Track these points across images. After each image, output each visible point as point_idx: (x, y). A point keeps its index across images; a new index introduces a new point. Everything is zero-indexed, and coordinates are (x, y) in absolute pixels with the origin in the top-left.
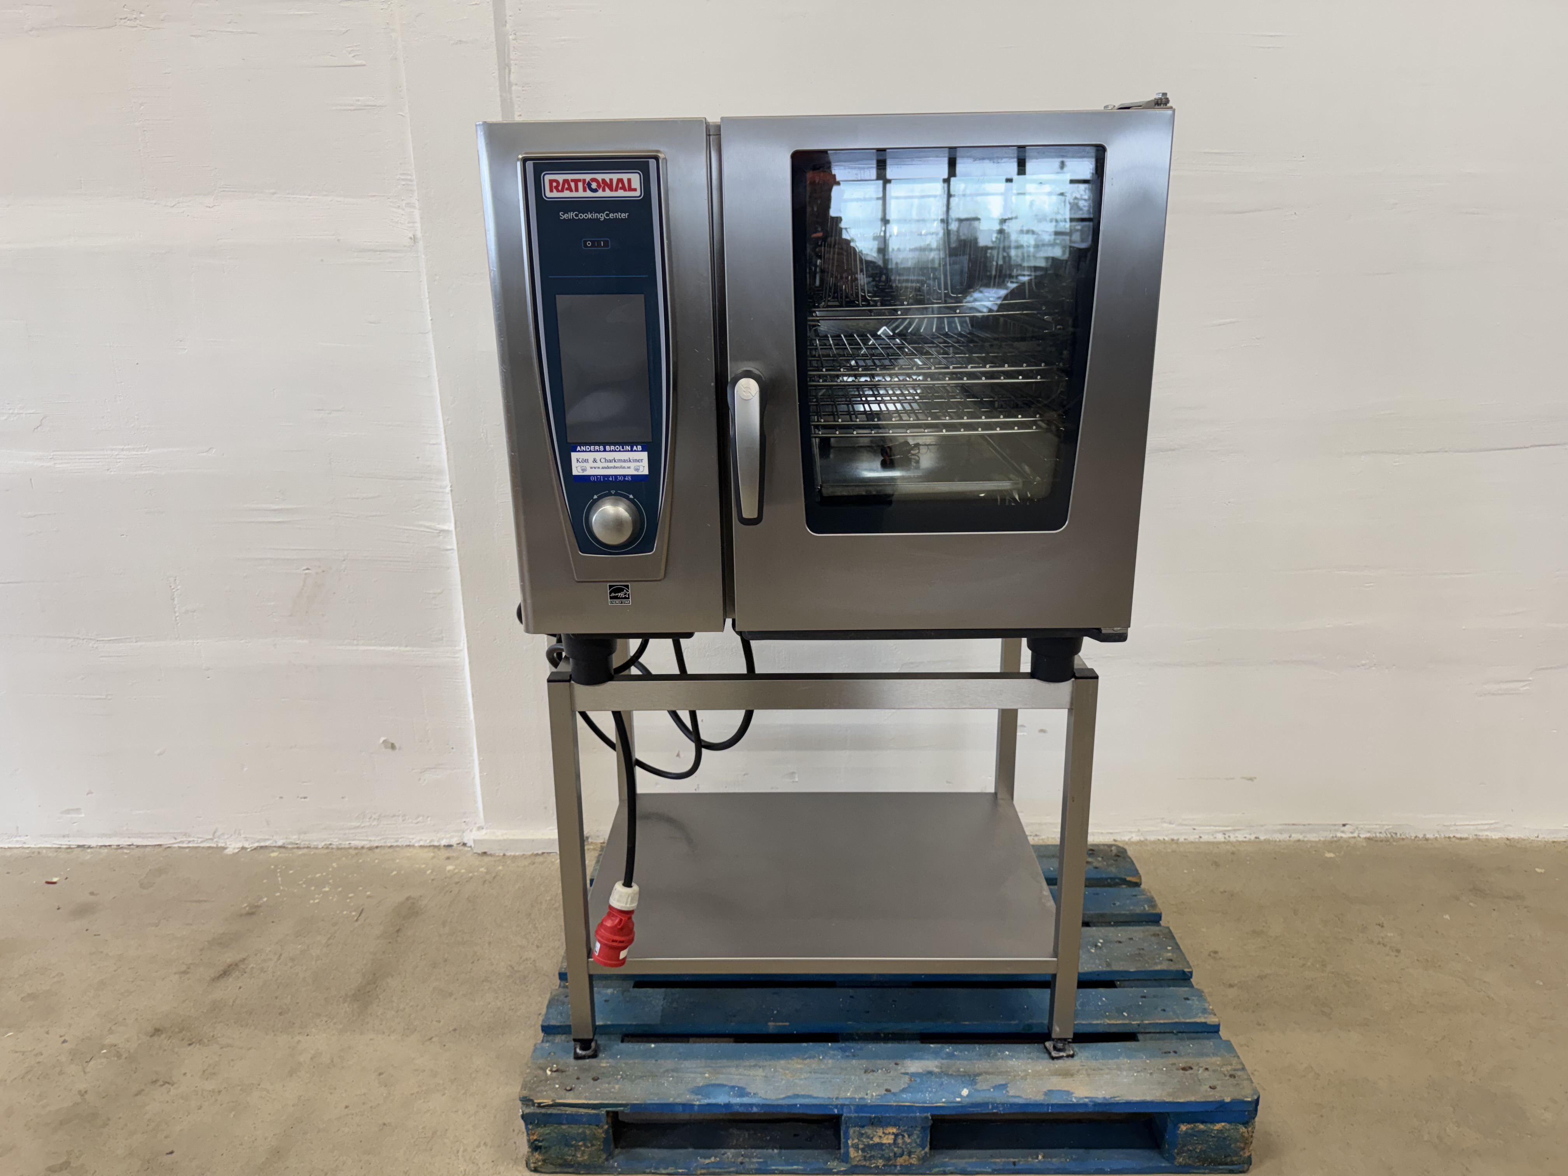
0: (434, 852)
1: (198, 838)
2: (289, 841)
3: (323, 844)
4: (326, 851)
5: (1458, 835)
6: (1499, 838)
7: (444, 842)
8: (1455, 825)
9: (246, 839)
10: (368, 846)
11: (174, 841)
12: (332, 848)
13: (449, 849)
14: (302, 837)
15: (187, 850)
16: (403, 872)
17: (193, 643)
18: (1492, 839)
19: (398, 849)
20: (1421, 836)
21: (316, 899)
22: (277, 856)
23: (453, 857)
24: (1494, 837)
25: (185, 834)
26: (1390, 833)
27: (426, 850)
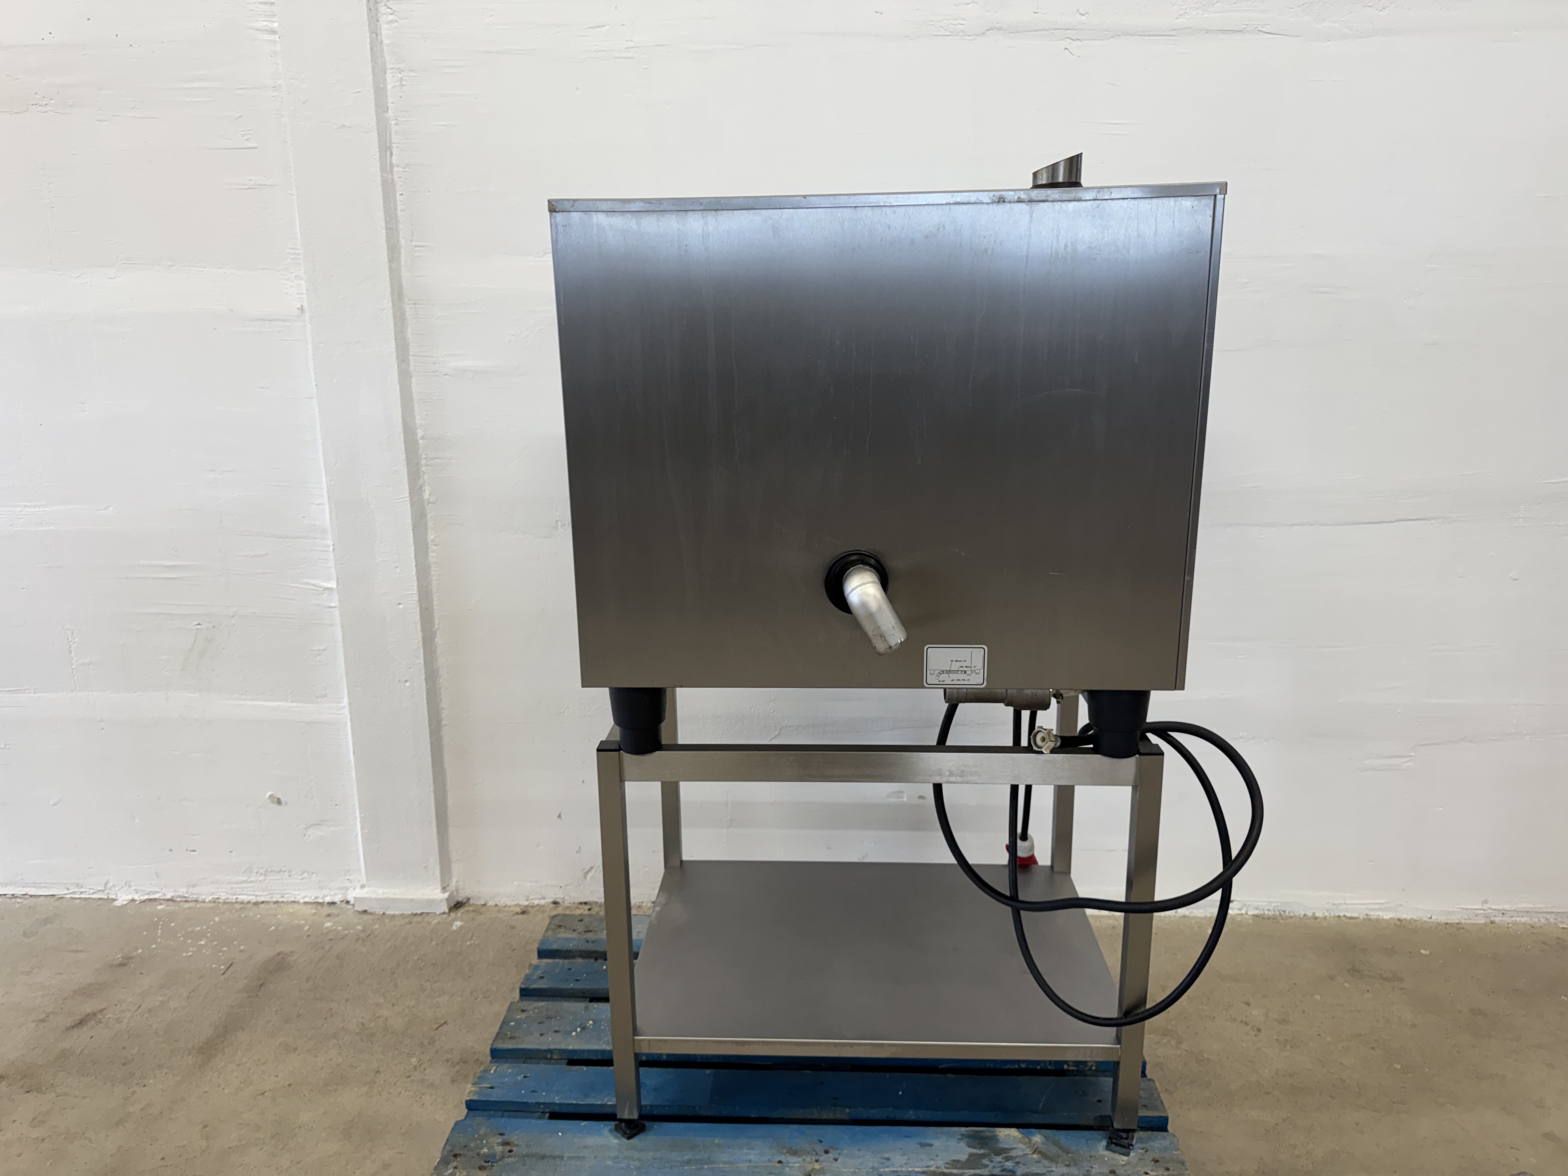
0: (316, 909)
1: (90, 889)
2: (177, 894)
3: (211, 898)
4: (211, 905)
5: (1348, 915)
6: (1391, 918)
7: (328, 899)
8: (1345, 904)
9: (137, 891)
10: (255, 901)
11: (66, 892)
12: (219, 903)
13: (332, 907)
14: (191, 890)
15: (78, 901)
16: (281, 928)
17: (89, 695)
18: (1383, 919)
19: (282, 905)
20: (1310, 914)
21: (190, 952)
22: (163, 909)
23: (334, 914)
24: (1385, 917)
25: (77, 885)
26: (1279, 911)
27: (310, 906)
